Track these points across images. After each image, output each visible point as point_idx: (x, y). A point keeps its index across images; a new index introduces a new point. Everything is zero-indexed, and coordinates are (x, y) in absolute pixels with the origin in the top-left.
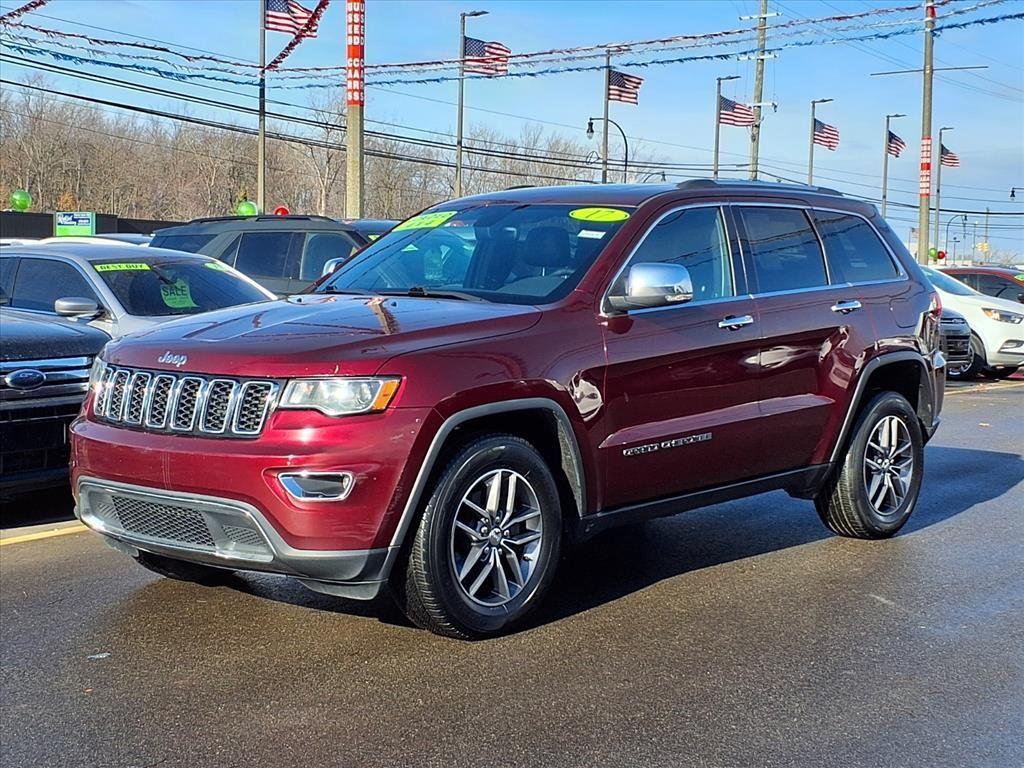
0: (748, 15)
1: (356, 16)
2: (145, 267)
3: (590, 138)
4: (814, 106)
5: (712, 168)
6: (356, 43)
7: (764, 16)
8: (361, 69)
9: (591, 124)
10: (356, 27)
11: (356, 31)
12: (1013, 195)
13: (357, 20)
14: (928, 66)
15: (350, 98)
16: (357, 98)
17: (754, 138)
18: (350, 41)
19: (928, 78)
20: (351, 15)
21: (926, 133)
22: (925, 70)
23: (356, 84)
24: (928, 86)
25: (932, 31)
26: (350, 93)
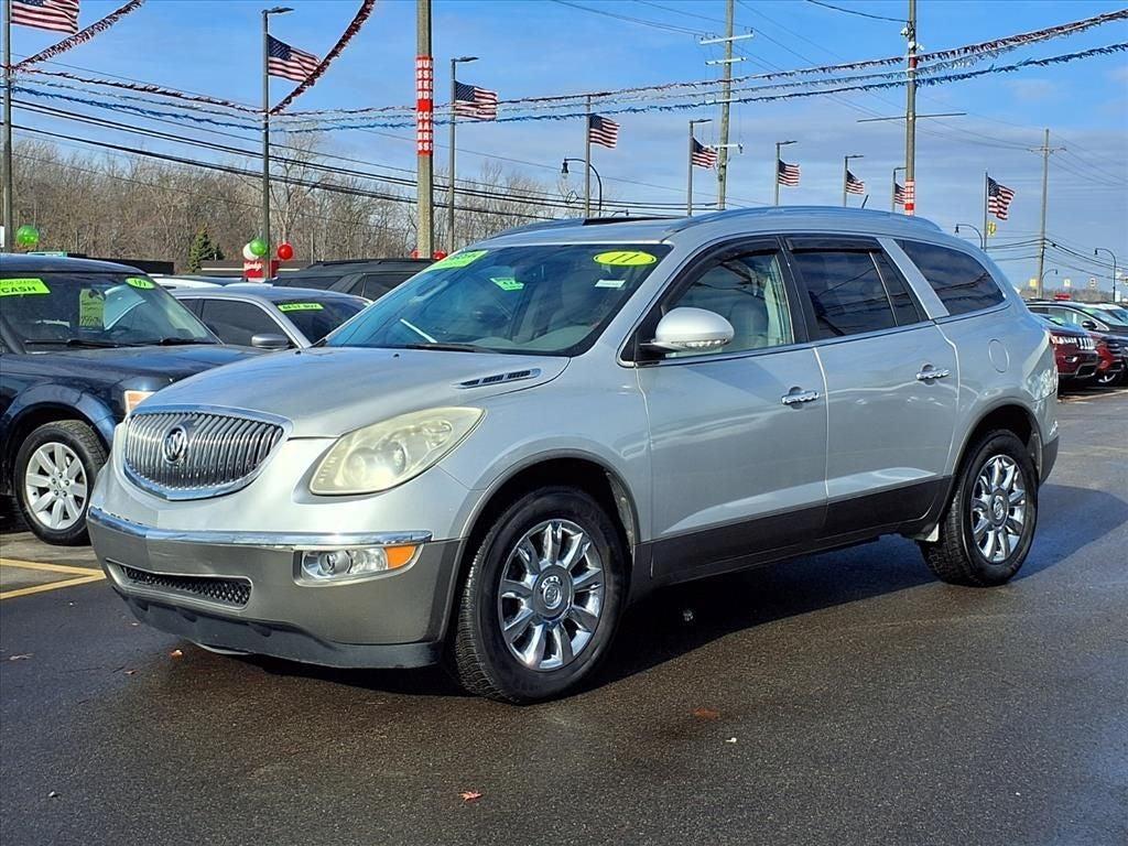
0: (713, 59)
1: (426, 72)
2: (319, 307)
3: (565, 178)
4: (778, 148)
5: (686, 207)
6: (425, 98)
7: (729, 61)
8: (431, 121)
9: (565, 165)
10: (426, 83)
11: (426, 86)
12: (957, 231)
13: (426, 76)
14: (911, 114)
15: (420, 148)
16: (427, 148)
17: (721, 179)
18: (420, 95)
19: (911, 124)
20: (420, 72)
21: (910, 175)
22: (908, 117)
23: (426, 136)
24: (911, 132)
25: (914, 81)
26: (420, 144)
